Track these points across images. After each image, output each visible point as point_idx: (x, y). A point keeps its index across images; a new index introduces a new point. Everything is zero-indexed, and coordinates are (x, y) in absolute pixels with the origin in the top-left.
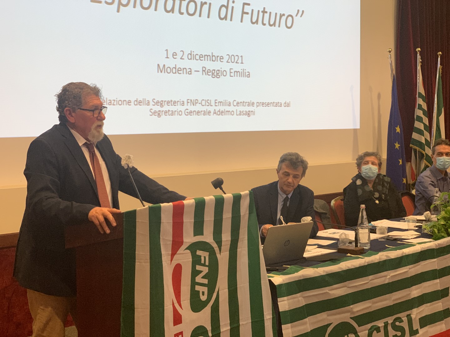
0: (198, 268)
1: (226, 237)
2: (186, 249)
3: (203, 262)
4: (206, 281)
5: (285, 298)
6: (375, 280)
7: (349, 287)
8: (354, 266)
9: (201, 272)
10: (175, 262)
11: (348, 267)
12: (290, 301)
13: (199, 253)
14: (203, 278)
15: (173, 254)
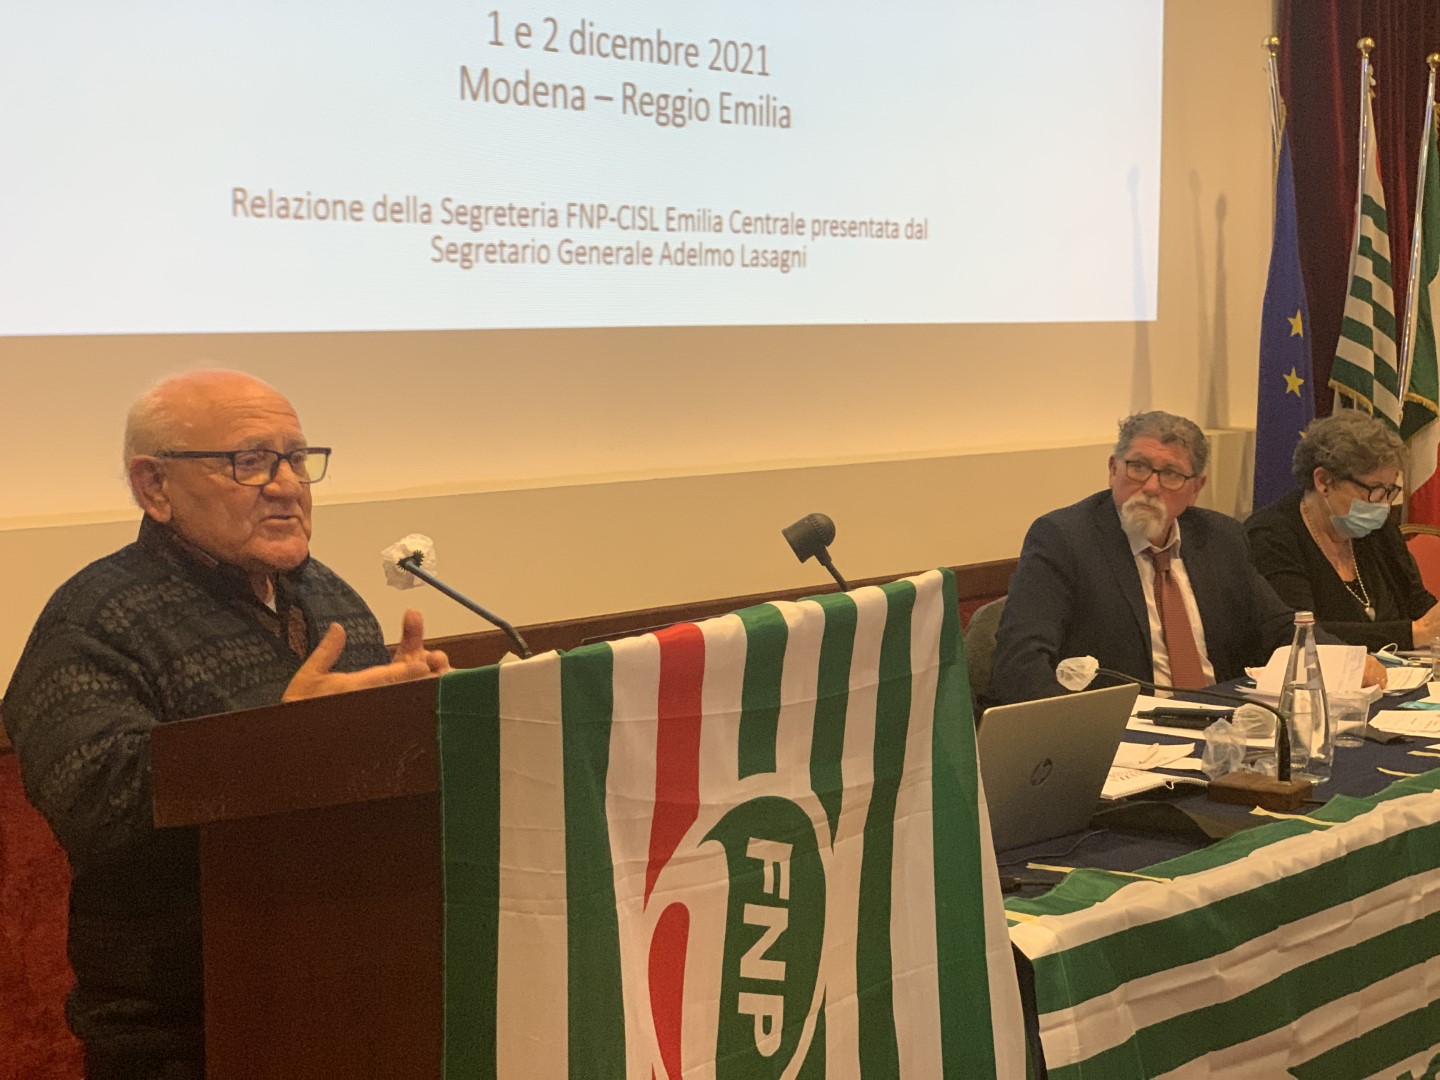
0: (753, 914)
1: (857, 773)
3: (768, 889)
4: (776, 971)
5: (1068, 1013)
6: (1372, 913)
7: (1284, 950)
8: (1303, 863)
9: (761, 931)
10: (661, 899)
11: (1285, 870)
12: (1086, 1022)
13: (757, 848)
14: (766, 956)
15: (655, 867)
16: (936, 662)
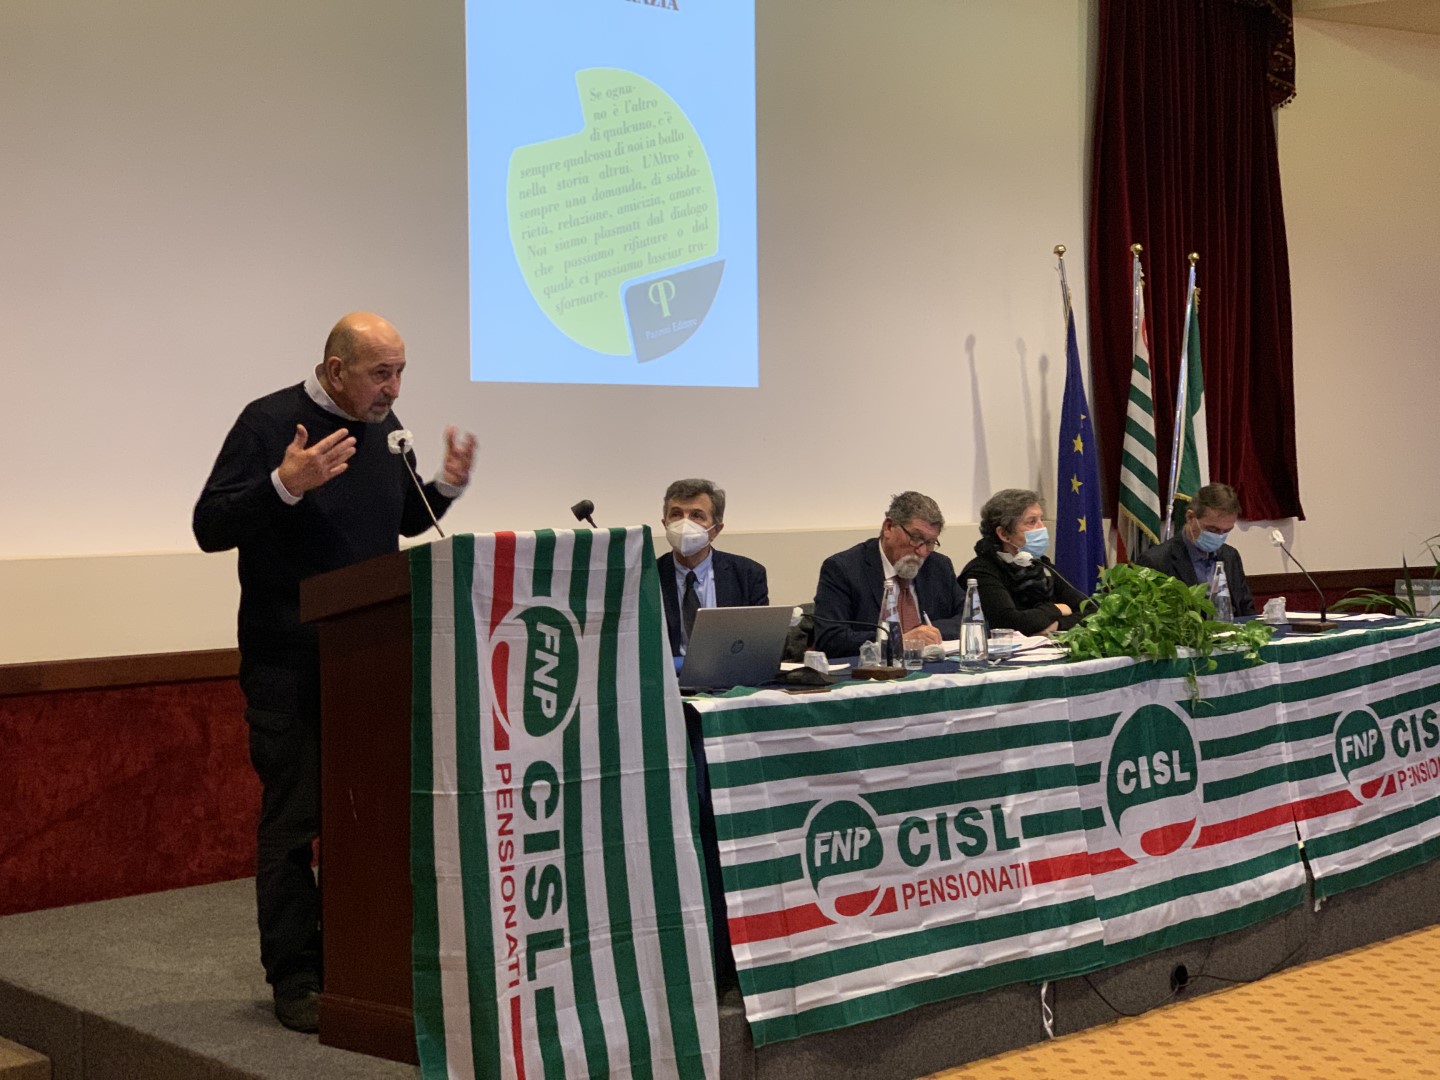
0: (540, 655)
1: (595, 606)
2: (519, 617)
3: (548, 646)
4: (553, 683)
5: (719, 739)
6: (917, 726)
7: (858, 735)
9: (544, 663)
10: (496, 639)
12: (730, 745)
13: (542, 628)
14: (548, 674)
15: (494, 624)
16: (640, 564)
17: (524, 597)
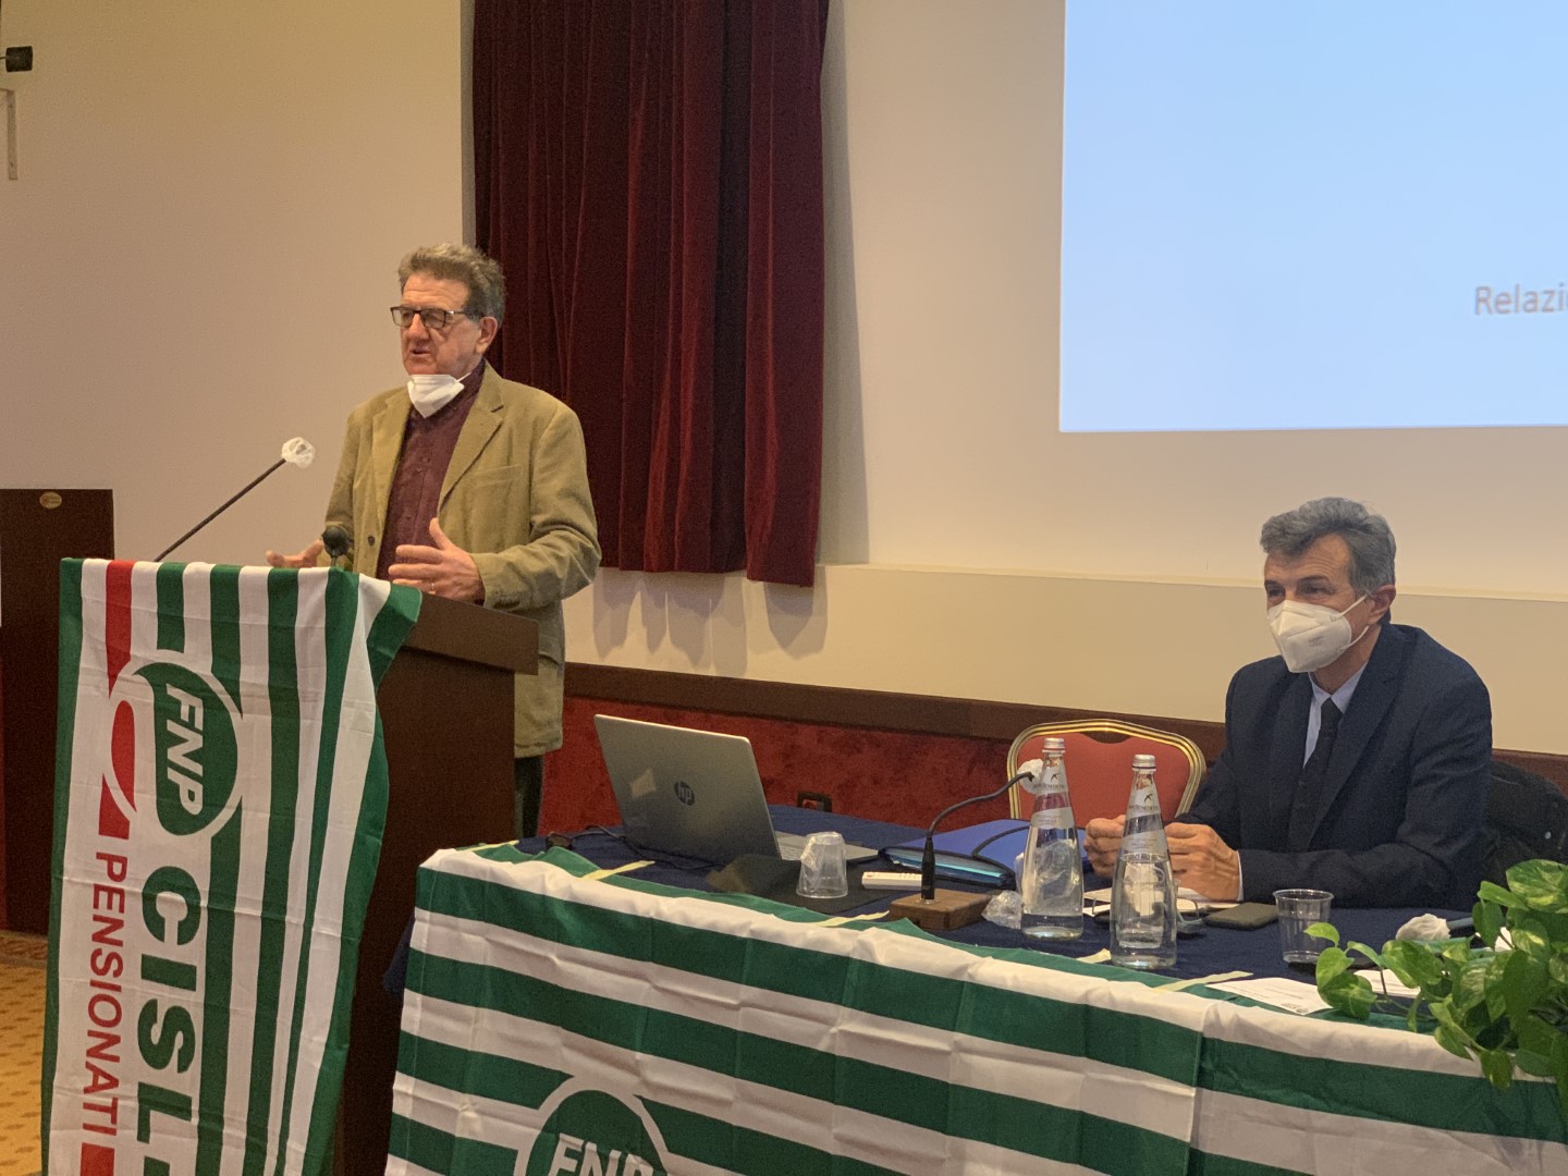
2: (138, 672)
3: (186, 718)
4: (198, 769)
5: (427, 914)
7: (657, 988)
9: (183, 740)
10: (117, 696)
12: (438, 929)
13: (173, 692)
14: (187, 756)
17: (145, 648)
